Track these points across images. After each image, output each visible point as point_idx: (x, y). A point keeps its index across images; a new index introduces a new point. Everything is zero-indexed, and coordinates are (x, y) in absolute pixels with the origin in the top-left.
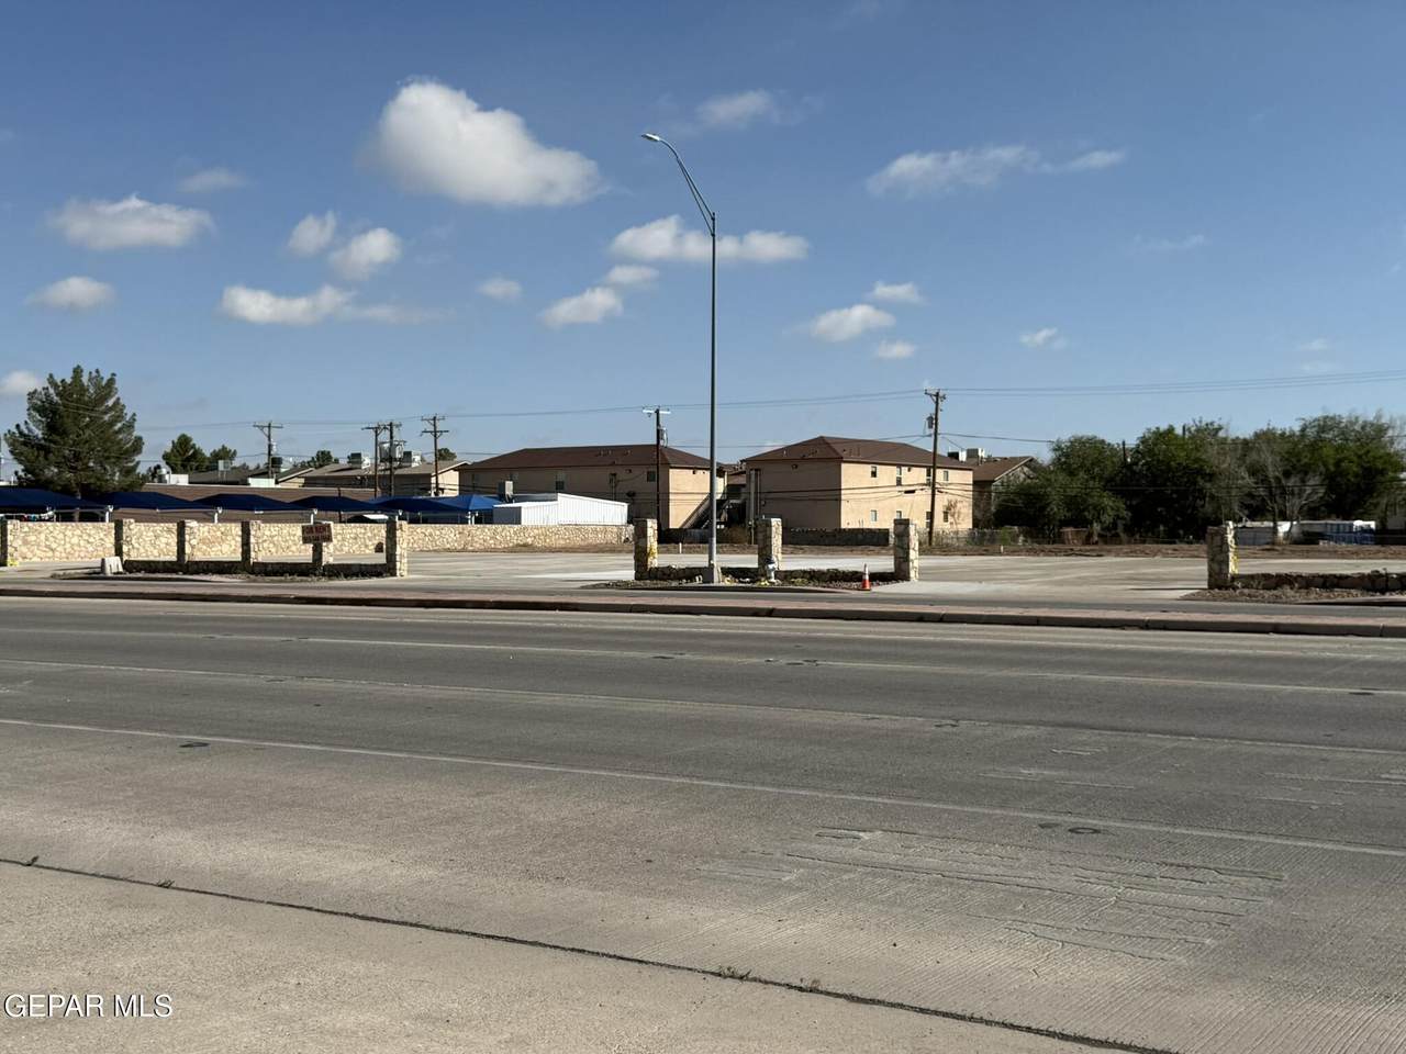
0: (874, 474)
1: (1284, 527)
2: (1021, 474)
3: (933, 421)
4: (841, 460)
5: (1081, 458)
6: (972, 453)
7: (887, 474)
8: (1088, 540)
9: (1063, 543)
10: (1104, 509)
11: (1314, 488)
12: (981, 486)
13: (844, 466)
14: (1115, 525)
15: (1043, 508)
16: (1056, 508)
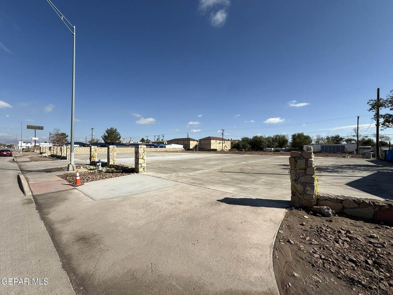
0: (216, 141)
1: (273, 149)
2: (237, 142)
3: (223, 134)
4: (211, 139)
5: (245, 140)
6: (231, 139)
7: (218, 141)
8: (246, 151)
9: (242, 151)
10: (248, 146)
11: (276, 144)
12: (232, 143)
13: (211, 140)
14: (249, 149)
15: (239, 146)
16: (241, 146)
